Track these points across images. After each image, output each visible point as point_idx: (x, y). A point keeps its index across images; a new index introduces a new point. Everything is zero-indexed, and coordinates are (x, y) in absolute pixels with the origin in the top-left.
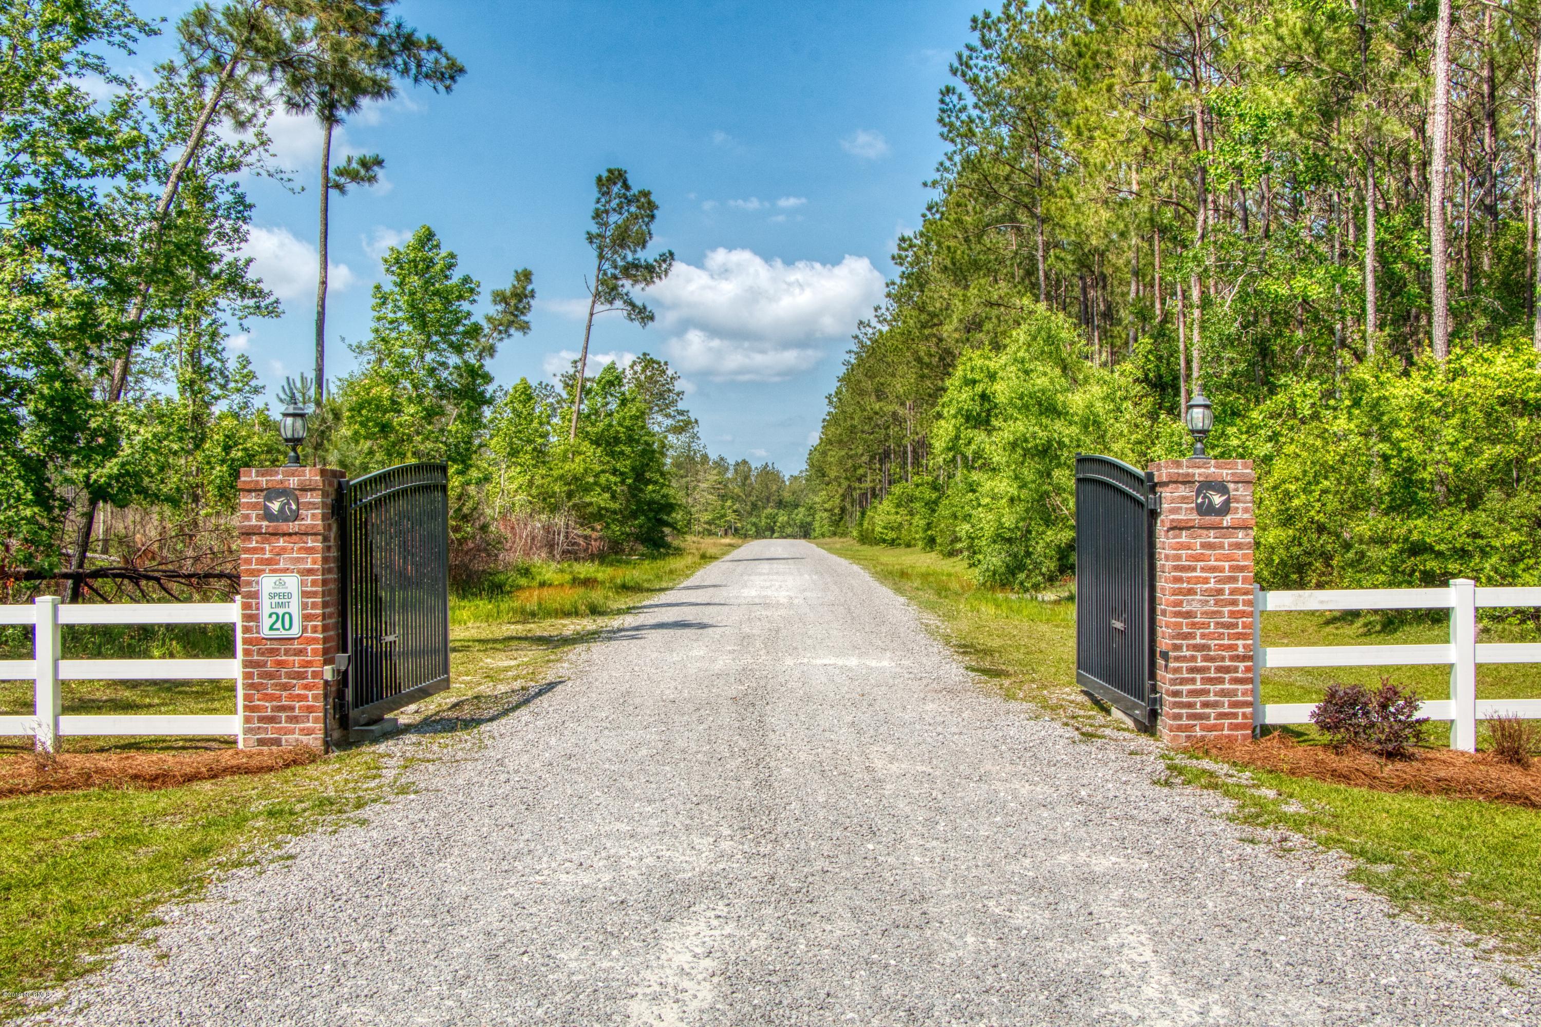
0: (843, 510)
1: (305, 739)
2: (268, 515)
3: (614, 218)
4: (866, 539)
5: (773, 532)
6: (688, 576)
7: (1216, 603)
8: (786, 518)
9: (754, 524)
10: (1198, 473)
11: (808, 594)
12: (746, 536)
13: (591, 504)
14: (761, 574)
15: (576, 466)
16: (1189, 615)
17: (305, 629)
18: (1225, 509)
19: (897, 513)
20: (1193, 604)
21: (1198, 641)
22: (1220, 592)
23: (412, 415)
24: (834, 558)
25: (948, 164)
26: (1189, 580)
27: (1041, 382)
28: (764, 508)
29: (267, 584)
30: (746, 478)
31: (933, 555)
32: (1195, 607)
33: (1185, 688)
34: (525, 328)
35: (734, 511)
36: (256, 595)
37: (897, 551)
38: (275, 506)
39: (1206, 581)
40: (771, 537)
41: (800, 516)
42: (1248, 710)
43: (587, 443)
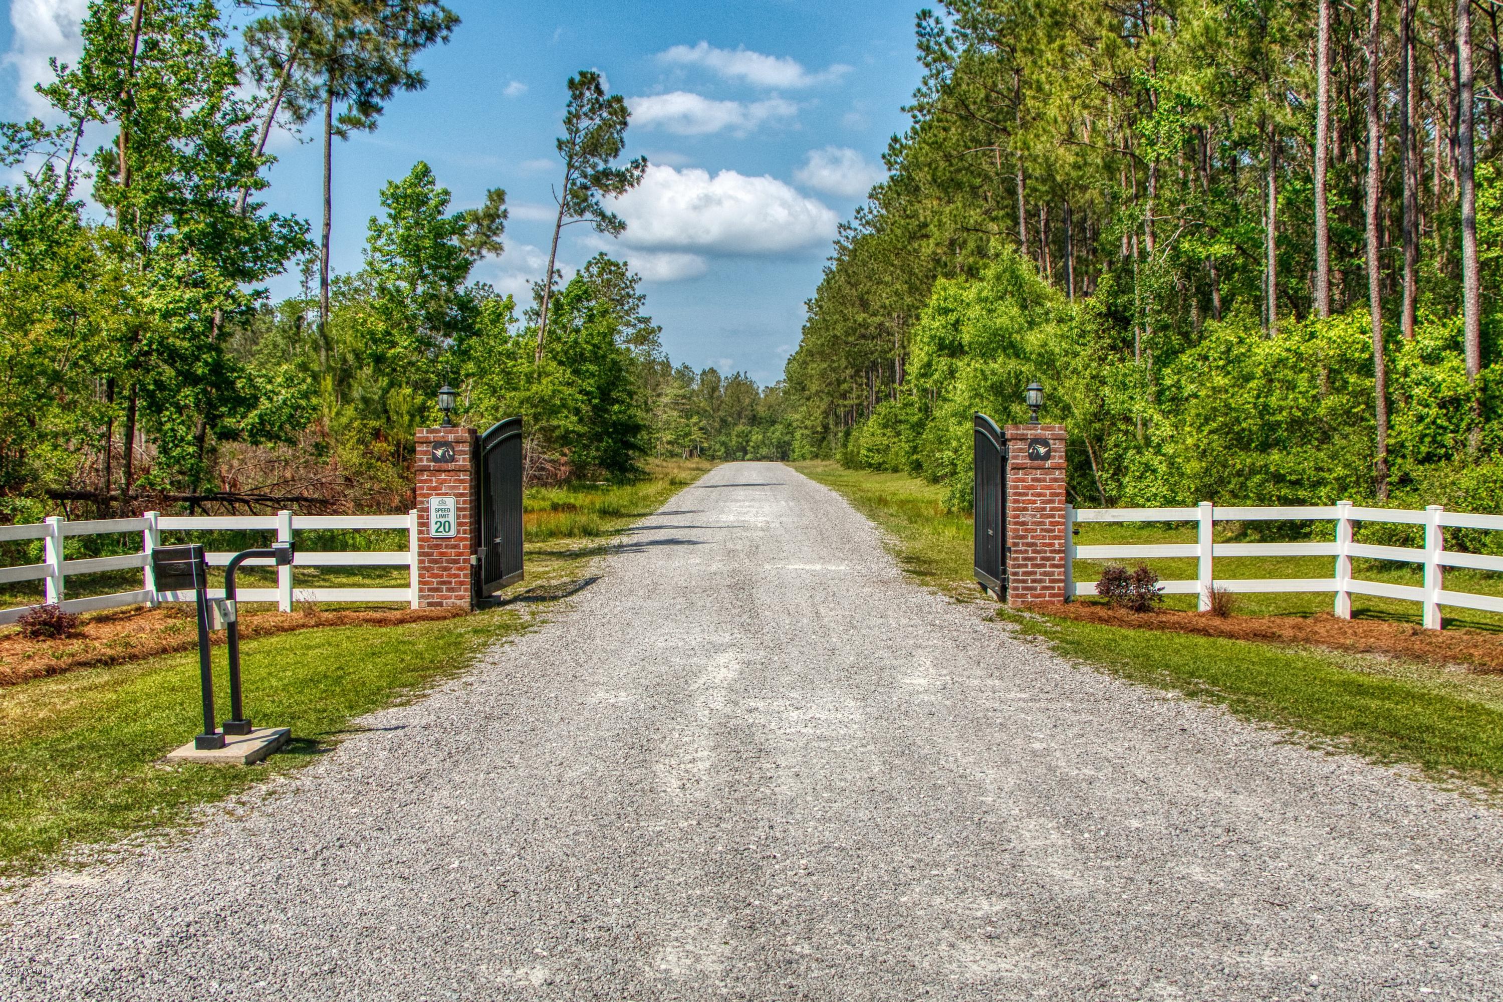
0: (826, 427)
1: (458, 602)
2: (435, 459)
3: (584, 123)
4: (851, 462)
5: (745, 452)
6: (662, 503)
7: (1041, 516)
8: (760, 437)
9: (723, 444)
10: (1030, 433)
11: (784, 519)
12: (713, 458)
13: (559, 426)
14: (736, 501)
15: (544, 387)
16: (1024, 524)
17: (458, 532)
18: (1047, 456)
19: (884, 435)
20: (1026, 517)
21: (1029, 540)
22: (1044, 509)
23: (406, 348)
24: (813, 484)
25: (924, 89)
26: (1024, 502)
27: (1002, 321)
28: (735, 424)
29: (434, 502)
30: (714, 389)
31: (918, 481)
32: (1028, 519)
33: (1021, 570)
34: (497, 248)
35: (701, 429)
36: (427, 510)
37: (883, 476)
38: (439, 453)
39: (1035, 502)
40: (743, 460)
41: (778, 434)
42: (1062, 585)
43: (554, 364)
